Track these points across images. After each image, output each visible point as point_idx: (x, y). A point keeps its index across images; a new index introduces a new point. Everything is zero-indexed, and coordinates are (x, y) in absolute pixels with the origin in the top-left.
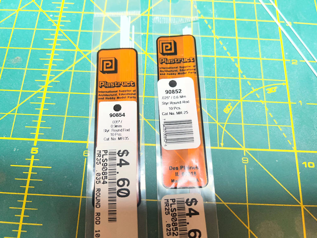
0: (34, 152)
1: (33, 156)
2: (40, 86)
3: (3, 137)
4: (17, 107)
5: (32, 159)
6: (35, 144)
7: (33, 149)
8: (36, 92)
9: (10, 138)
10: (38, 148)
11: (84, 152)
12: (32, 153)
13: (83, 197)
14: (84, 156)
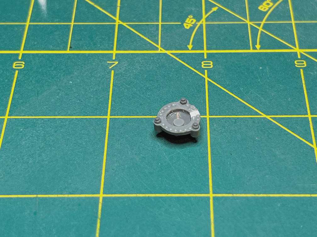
13: (9, 117)
14: (15, 69)
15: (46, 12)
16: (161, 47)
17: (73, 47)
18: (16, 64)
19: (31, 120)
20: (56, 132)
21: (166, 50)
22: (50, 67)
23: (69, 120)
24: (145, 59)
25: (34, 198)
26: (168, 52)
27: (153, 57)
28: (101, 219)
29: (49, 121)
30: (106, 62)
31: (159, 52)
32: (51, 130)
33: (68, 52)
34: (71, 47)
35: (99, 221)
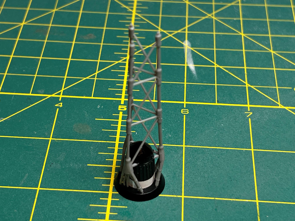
0: (121, 109)
1: (121, 113)
2: (121, 58)
3: (83, 96)
4: (96, 74)
5: (121, 115)
6: (122, 103)
7: (120, 107)
8: (117, 62)
9: (92, 98)
10: (126, 106)
11: (182, 110)
12: (119, 109)
13: (186, 146)
14: (183, 114)
15: (196, 76)
16: (280, 104)
17: (220, 101)
18: (183, 110)
19: (201, 149)
20: (218, 157)
21: (285, 106)
22: (206, 114)
23: (226, 150)
24: (271, 112)
25: (213, 199)
26: (286, 108)
27: (276, 110)
28: (260, 216)
29: (212, 150)
30: (244, 112)
31: (279, 107)
32: (215, 156)
33: (216, 104)
34: (218, 101)
35: (259, 217)
